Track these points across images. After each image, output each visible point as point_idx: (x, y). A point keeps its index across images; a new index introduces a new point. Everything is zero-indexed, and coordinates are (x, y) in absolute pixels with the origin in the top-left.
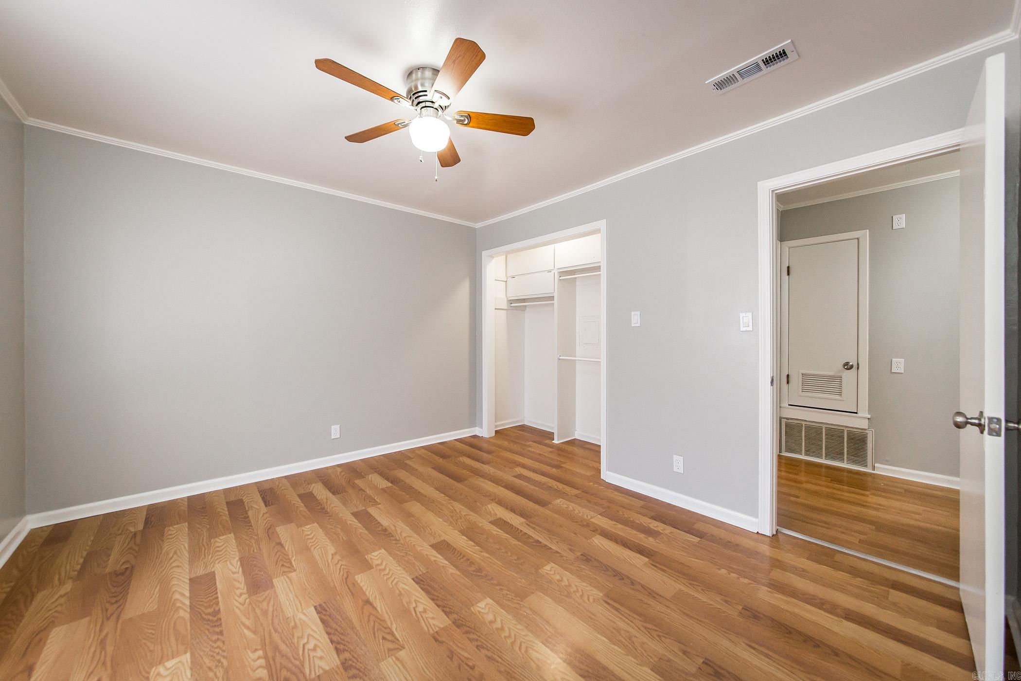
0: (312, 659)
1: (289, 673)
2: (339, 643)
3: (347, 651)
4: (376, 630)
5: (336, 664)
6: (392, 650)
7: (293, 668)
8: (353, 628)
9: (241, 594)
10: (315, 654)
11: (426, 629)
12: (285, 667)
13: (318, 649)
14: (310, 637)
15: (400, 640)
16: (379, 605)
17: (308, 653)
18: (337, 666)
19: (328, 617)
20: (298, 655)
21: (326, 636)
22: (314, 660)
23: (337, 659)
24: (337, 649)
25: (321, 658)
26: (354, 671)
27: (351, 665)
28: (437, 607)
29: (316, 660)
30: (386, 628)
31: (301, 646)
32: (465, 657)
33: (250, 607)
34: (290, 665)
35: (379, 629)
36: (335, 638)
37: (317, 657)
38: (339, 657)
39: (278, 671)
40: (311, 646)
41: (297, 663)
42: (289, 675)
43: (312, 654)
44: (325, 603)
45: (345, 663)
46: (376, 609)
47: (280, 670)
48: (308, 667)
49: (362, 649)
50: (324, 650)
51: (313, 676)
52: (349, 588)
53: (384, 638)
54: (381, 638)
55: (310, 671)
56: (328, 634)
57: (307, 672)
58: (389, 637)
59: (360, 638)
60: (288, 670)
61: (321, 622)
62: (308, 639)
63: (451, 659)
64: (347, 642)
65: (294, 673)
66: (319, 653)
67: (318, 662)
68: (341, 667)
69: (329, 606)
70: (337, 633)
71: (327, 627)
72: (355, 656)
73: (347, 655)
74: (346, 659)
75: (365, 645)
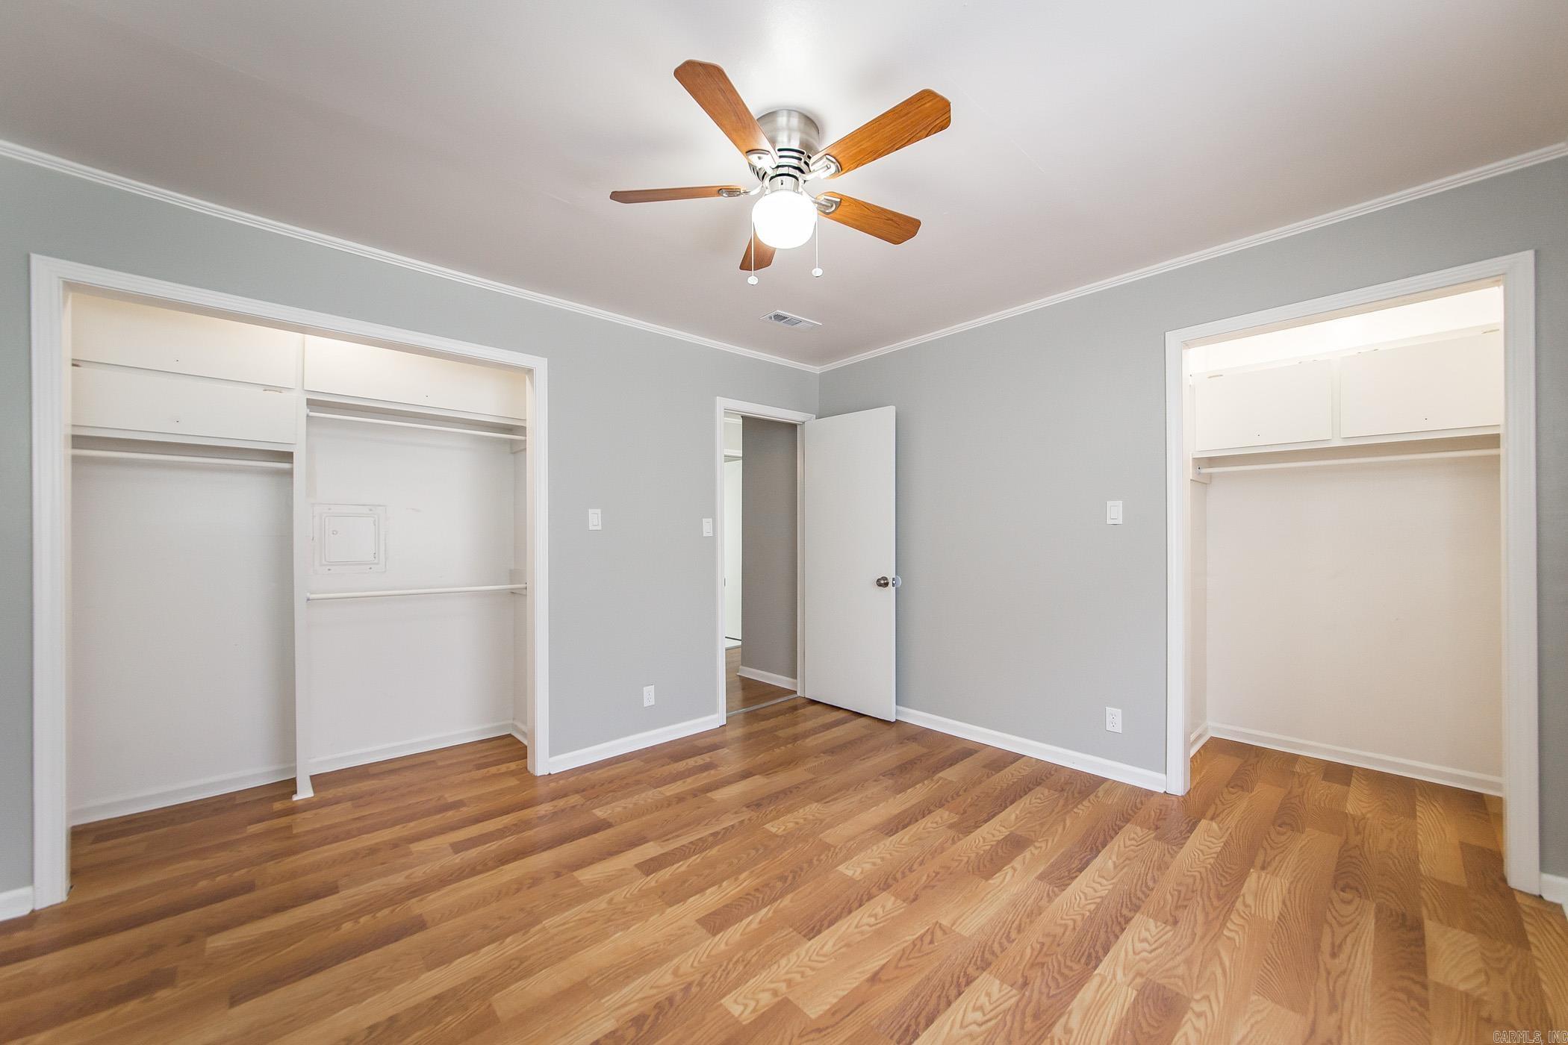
0: (995, 1005)
1: (1027, 1020)
2: (959, 985)
3: (965, 972)
4: (920, 955)
5: (988, 976)
6: (944, 931)
7: (1018, 1018)
8: (929, 979)
9: (1199, 1015)
10: (987, 1004)
11: (903, 910)
12: (1022, 1029)
13: (978, 1004)
14: (965, 1024)
15: (927, 928)
16: (876, 964)
17: (989, 1012)
18: (990, 973)
19: (919, 1019)
20: (997, 1025)
21: (954, 1005)
22: (995, 1002)
23: (981, 978)
24: (968, 983)
25: (988, 995)
26: (987, 955)
27: (982, 961)
28: (862, 908)
29: (994, 998)
30: (915, 946)
31: (984, 1027)
32: (927, 879)
33: (1200, 986)
34: (1017, 1025)
35: (920, 951)
36: (953, 992)
37: (989, 1001)
38: (978, 977)
39: (1030, 1034)
40: (978, 1016)
41: (1009, 1018)
42: (1028, 1020)
43: (988, 1007)
44: (892, 1037)
45: (982, 968)
46: (884, 965)
47: (1028, 1033)
48: (1008, 1002)
49: (957, 958)
50: (977, 995)
51: (1014, 992)
52: (848, 1015)
53: (931, 942)
54: (931, 946)
55: (1010, 998)
56: (949, 1004)
57: (1013, 1000)
58: (928, 939)
59: (941, 966)
60: (1023, 1023)
61: (932, 1022)
62: (971, 1024)
63: (933, 887)
64: (952, 977)
65: (1023, 1013)
66: (983, 999)
67: (995, 995)
68: (989, 970)
69: (898, 1026)
70: (944, 993)
71: (938, 1012)
72: (968, 961)
73: (971, 970)
74: (977, 969)
75: (950, 956)
